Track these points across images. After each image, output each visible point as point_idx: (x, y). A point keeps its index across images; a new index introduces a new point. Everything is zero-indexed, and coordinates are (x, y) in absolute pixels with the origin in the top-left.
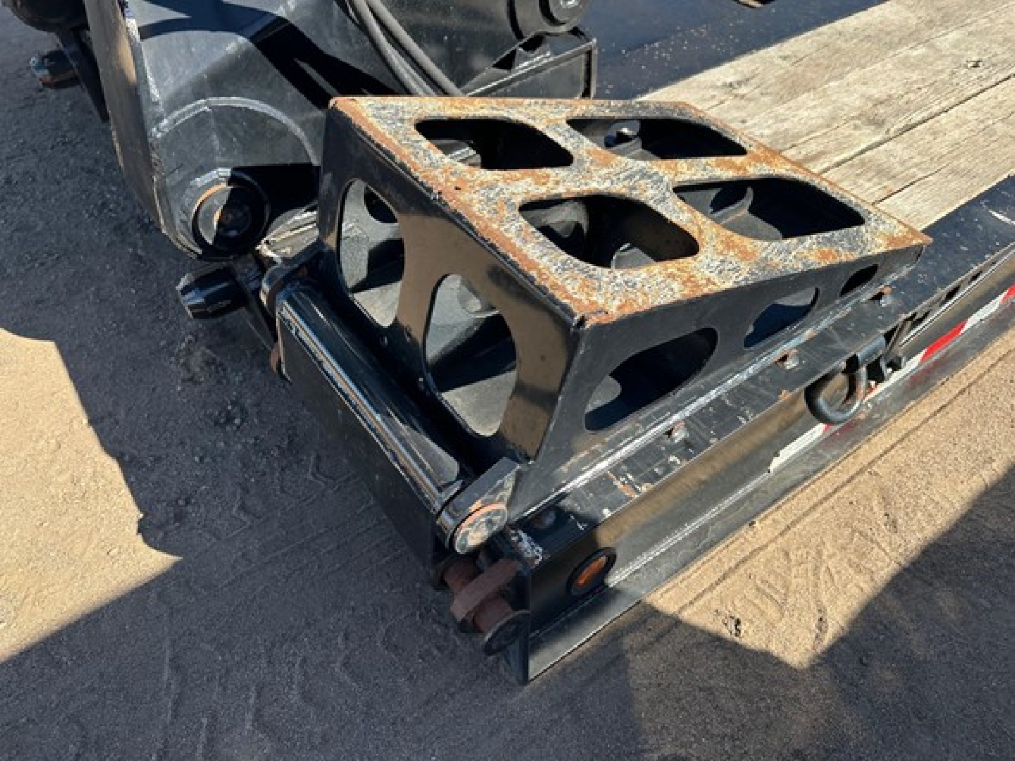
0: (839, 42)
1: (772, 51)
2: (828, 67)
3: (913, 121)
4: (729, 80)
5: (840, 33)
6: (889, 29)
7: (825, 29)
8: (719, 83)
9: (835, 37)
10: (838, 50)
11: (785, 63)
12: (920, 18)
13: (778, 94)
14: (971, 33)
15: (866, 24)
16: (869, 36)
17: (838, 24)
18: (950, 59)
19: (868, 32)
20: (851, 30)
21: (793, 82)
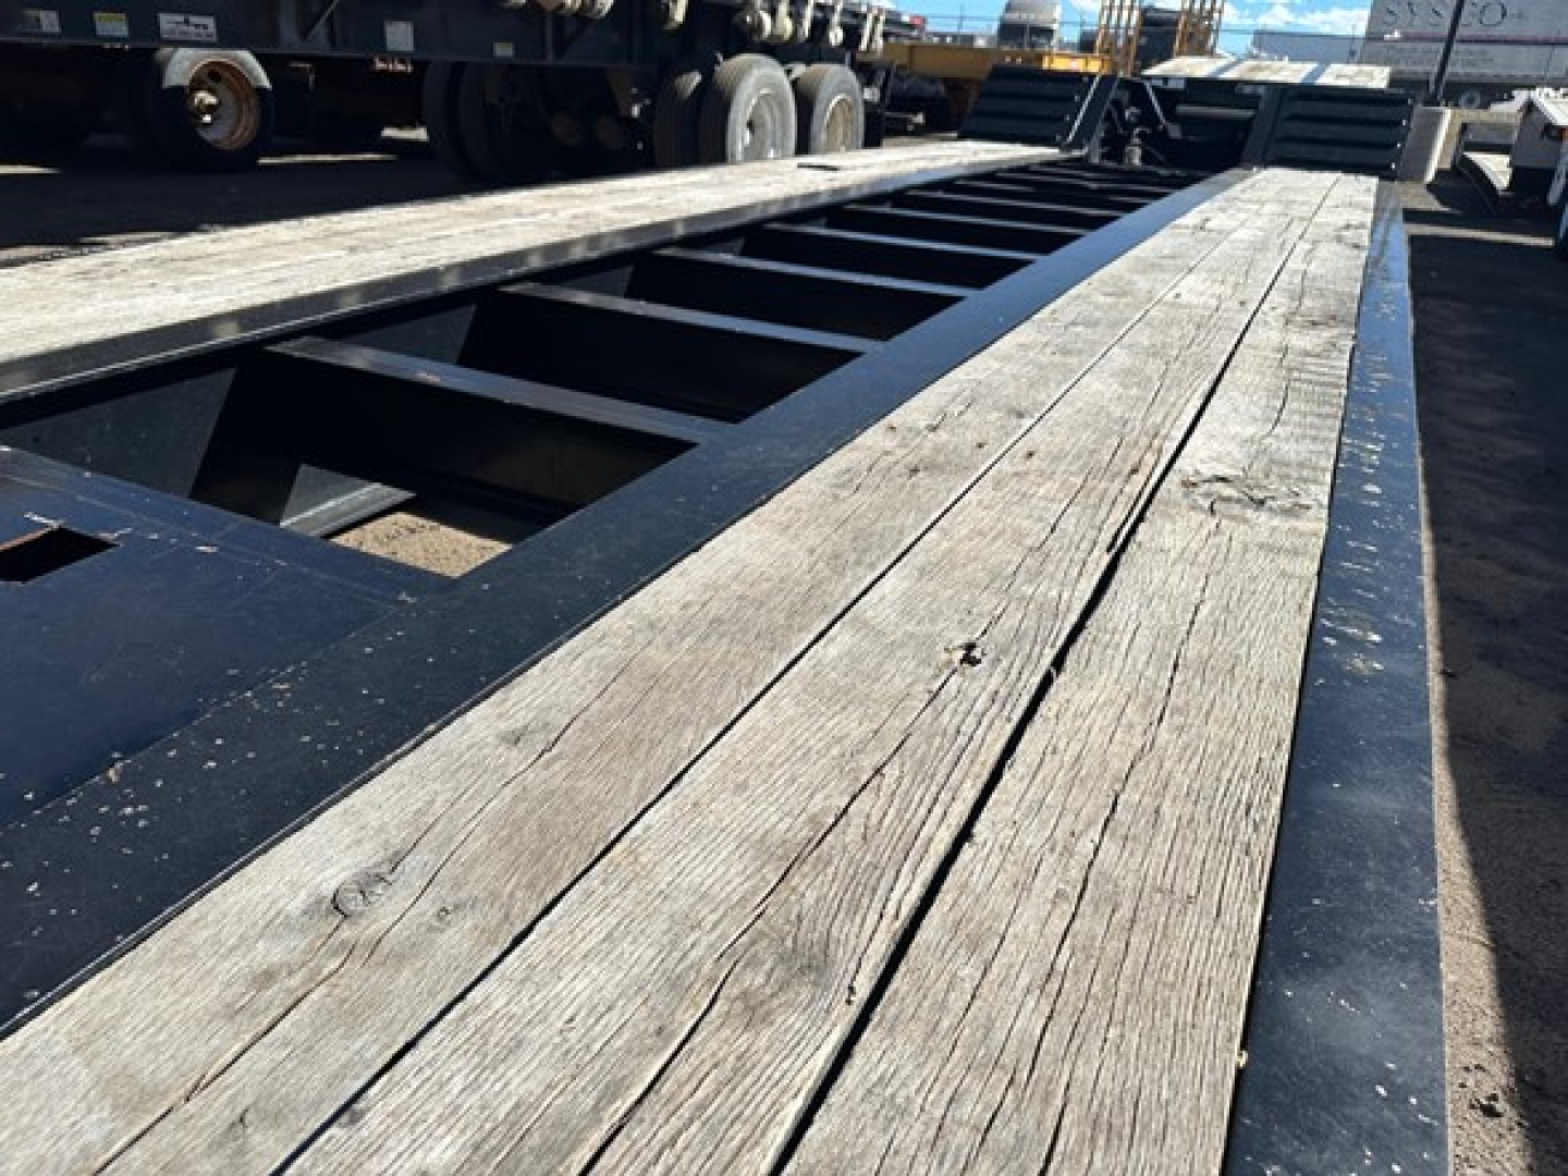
0: (651, 652)
1: (480, 724)
2: (634, 744)
3: (905, 911)
4: (331, 879)
5: (652, 625)
6: (756, 592)
7: (615, 620)
8: (295, 906)
9: (640, 638)
10: (655, 679)
11: (516, 758)
12: (812, 551)
13: (494, 895)
14: (922, 571)
15: (706, 587)
16: (718, 620)
17: (643, 601)
18: (909, 651)
19: (715, 609)
20: (675, 610)
21: (542, 830)
